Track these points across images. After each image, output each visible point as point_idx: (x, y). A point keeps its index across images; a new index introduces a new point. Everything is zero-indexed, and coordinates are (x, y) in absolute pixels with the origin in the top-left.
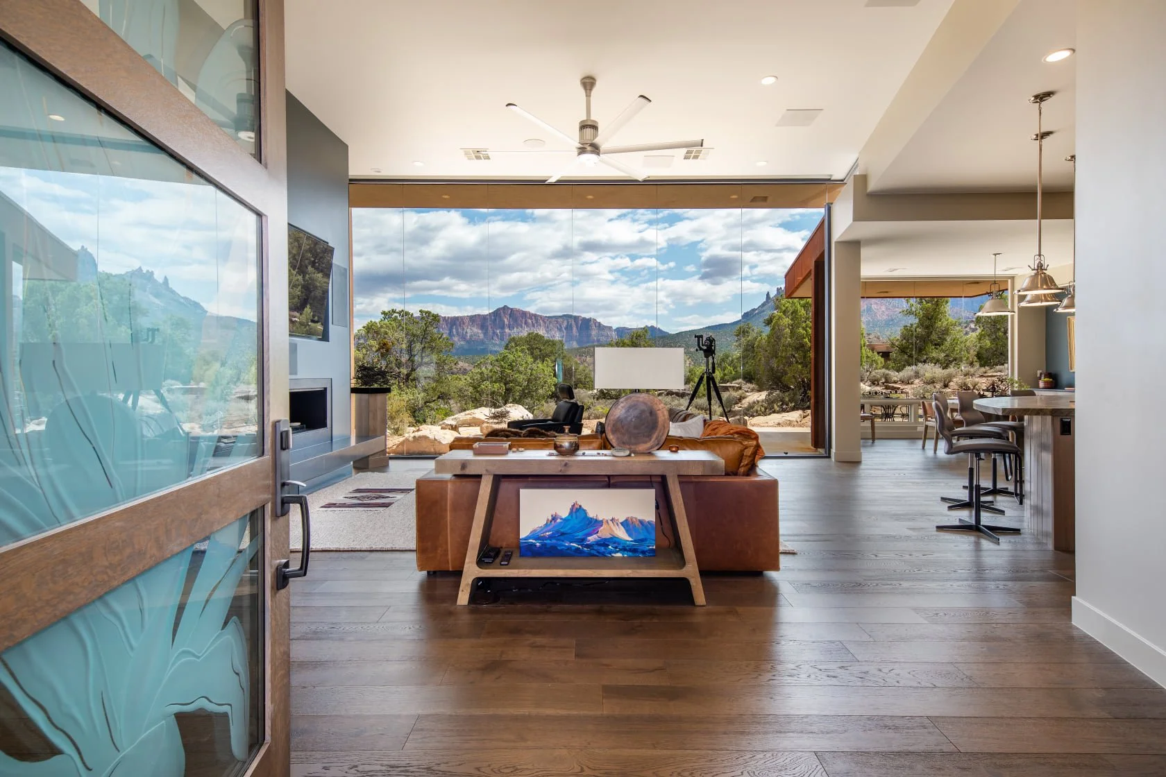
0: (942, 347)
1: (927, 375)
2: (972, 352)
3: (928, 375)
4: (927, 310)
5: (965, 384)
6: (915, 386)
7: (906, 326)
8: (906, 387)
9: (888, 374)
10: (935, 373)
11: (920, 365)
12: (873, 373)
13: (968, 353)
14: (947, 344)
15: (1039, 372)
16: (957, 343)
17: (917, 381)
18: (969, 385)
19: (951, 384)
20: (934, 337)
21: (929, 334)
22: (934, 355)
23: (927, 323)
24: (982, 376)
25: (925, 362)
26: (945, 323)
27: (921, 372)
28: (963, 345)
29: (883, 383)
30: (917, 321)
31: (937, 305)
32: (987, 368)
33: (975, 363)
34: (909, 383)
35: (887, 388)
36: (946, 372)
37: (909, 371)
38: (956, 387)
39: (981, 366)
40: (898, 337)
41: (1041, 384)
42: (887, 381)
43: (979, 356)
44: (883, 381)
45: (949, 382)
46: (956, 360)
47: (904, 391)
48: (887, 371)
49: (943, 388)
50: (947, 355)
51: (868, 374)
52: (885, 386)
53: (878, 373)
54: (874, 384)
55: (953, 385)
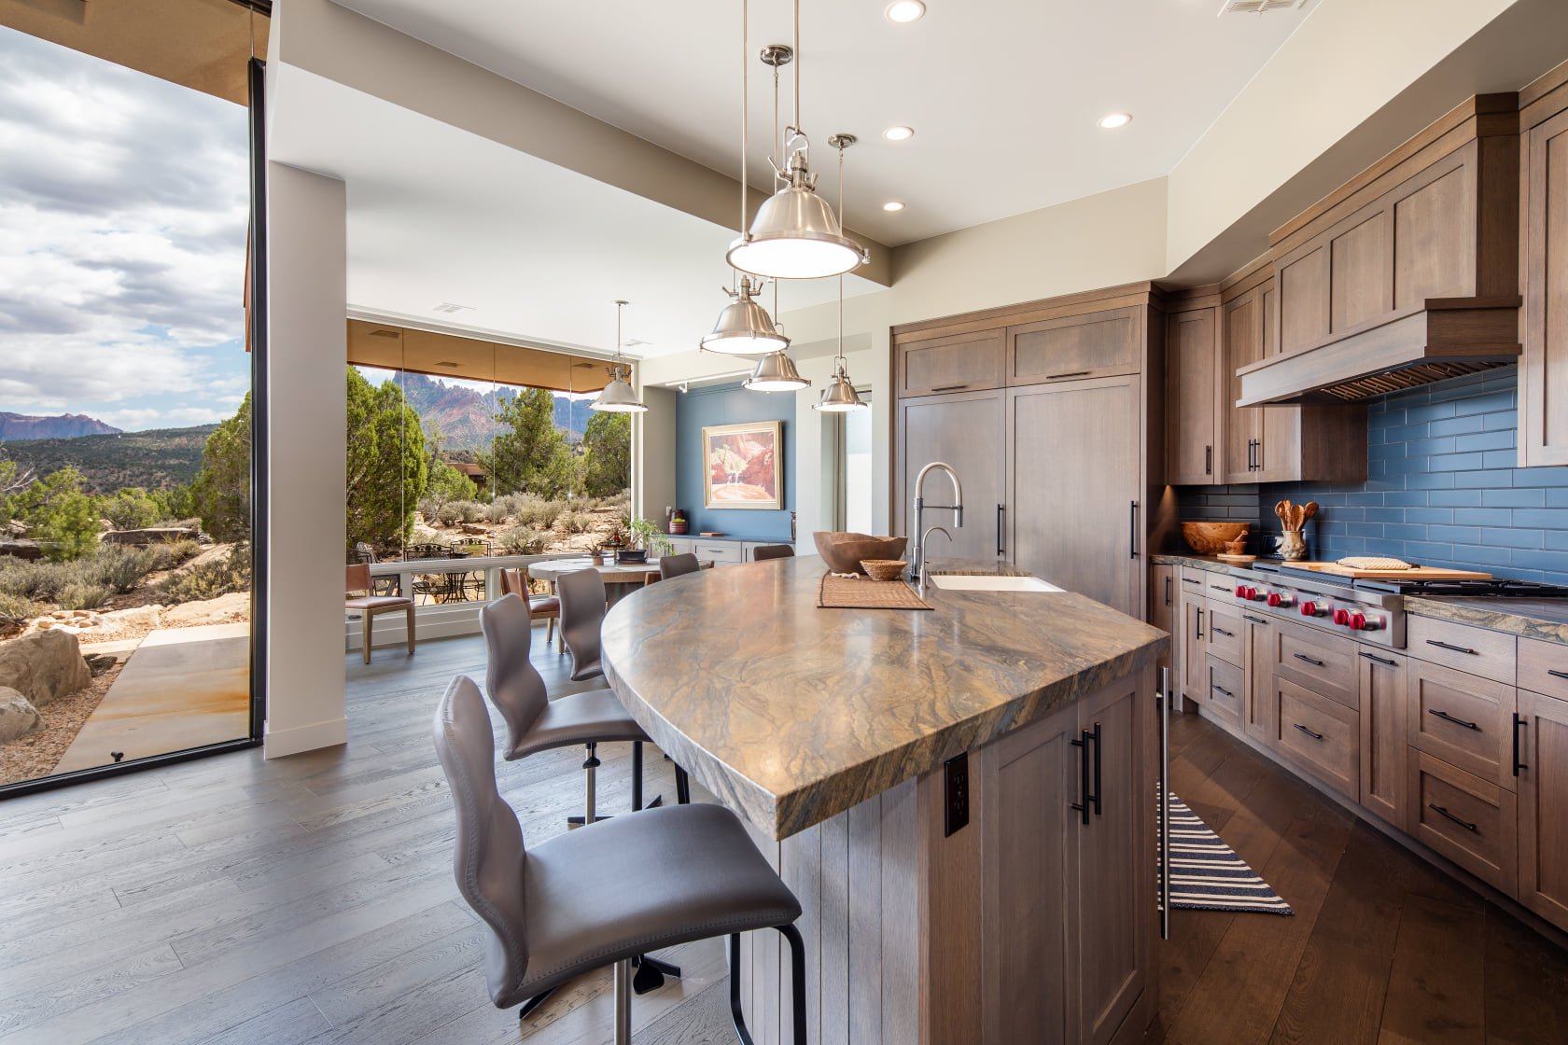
0: (546, 469)
1: (524, 510)
2: (580, 478)
3: (526, 510)
4: (526, 416)
5: (573, 524)
6: (507, 527)
7: (500, 438)
8: (493, 528)
9: (467, 509)
10: (534, 507)
11: (516, 494)
12: (445, 507)
13: (576, 479)
14: (552, 465)
15: (668, 508)
16: (563, 465)
17: (511, 519)
18: (578, 525)
19: (556, 522)
20: (535, 455)
21: (529, 451)
22: (535, 480)
23: (526, 434)
24: (593, 511)
25: (524, 490)
26: (549, 438)
27: (518, 505)
28: (570, 468)
29: (461, 523)
30: (514, 431)
31: (540, 411)
32: (598, 499)
33: (583, 493)
34: (498, 523)
35: (466, 531)
36: (549, 505)
37: (500, 503)
38: (562, 528)
39: (592, 496)
40: (489, 453)
41: (672, 529)
42: (466, 521)
43: (588, 484)
44: (462, 519)
45: (553, 520)
46: (562, 488)
47: (491, 535)
48: (467, 504)
49: (544, 530)
50: (551, 482)
51: (437, 508)
52: (464, 528)
53: (452, 508)
54: (447, 524)
55: (558, 525)
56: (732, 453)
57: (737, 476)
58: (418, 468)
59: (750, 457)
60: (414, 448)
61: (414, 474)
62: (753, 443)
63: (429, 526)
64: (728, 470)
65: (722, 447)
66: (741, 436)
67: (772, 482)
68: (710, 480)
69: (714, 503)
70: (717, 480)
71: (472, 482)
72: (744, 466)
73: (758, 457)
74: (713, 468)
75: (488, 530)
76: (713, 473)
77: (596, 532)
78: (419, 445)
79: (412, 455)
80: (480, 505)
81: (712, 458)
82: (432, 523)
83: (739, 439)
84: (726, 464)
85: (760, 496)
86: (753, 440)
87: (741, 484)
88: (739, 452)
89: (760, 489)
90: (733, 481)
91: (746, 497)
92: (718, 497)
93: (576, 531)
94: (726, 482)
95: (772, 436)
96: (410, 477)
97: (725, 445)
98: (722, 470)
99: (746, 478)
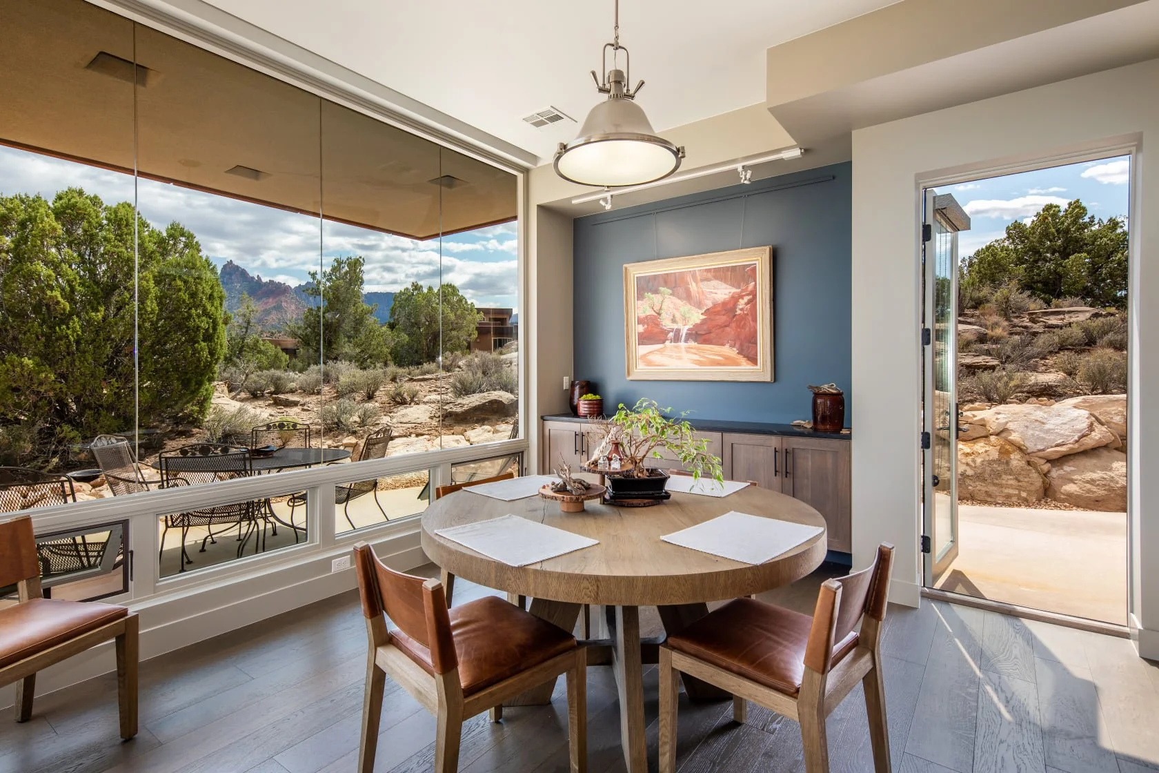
0: (356, 339)
1: (341, 379)
3: (344, 379)
5: (398, 394)
6: (323, 398)
8: (308, 399)
9: (279, 378)
10: (352, 376)
11: (330, 362)
12: (253, 377)
14: (363, 336)
15: (566, 380)
16: (372, 336)
17: (326, 389)
18: (405, 395)
19: (379, 393)
20: (346, 326)
21: (340, 321)
22: (347, 349)
25: (336, 359)
26: (359, 310)
27: (333, 375)
29: (271, 393)
30: (325, 303)
32: (409, 368)
34: (313, 393)
35: (277, 403)
36: (370, 373)
37: (314, 372)
38: (385, 399)
41: (583, 408)
44: (272, 389)
45: (375, 390)
47: (305, 407)
48: (278, 373)
49: (366, 402)
50: (363, 351)
51: (243, 377)
52: (275, 399)
53: (259, 378)
54: (255, 395)
55: (382, 395)
56: (674, 299)
57: (684, 332)
58: (215, 329)
59: (709, 304)
60: (209, 306)
61: (209, 338)
62: (715, 283)
63: (233, 398)
64: (667, 323)
65: (656, 292)
66: (694, 274)
67: (752, 339)
68: (634, 339)
69: (640, 371)
70: (645, 339)
71: (284, 354)
72: (696, 317)
73: (724, 304)
74: (640, 321)
75: (302, 401)
76: (641, 328)
77: (425, 403)
78: (217, 303)
79: (206, 313)
80: (292, 374)
81: (640, 308)
82: (238, 394)
83: (689, 279)
84: (664, 315)
85: (729, 361)
86: (716, 278)
87: (692, 344)
88: (688, 297)
89: (729, 351)
90: (677, 338)
91: (700, 363)
92: (649, 363)
93: (403, 403)
94: (664, 342)
95: (754, 270)
96: (204, 341)
97: (662, 289)
98: (657, 325)
99: (700, 335)
